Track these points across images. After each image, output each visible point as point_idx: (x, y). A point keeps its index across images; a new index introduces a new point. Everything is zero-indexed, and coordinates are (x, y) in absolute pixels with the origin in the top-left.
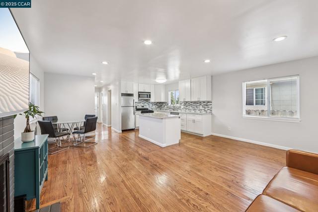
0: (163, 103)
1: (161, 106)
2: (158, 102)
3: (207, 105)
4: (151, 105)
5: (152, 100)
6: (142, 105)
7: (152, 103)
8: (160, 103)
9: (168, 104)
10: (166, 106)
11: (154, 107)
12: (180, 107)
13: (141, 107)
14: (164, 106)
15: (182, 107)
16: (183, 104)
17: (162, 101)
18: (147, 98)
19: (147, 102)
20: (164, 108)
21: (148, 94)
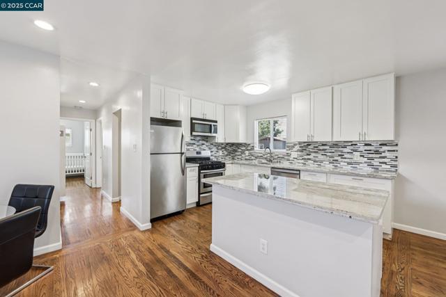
0: (239, 145)
1: (236, 151)
2: (227, 144)
3: (377, 152)
4: (214, 149)
5: (220, 138)
6: (198, 149)
7: (218, 145)
8: (233, 144)
9: (253, 148)
10: (247, 153)
11: (221, 153)
12: (289, 155)
13: (195, 155)
14: (243, 152)
15: (294, 154)
16: (297, 147)
17: (241, 140)
18: (211, 132)
19: (207, 142)
20: (243, 156)
21: (213, 124)
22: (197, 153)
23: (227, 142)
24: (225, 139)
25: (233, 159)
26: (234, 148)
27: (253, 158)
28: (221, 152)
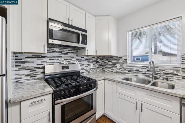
0: (109, 58)
2: (99, 57)
4: (85, 63)
5: (90, 49)
6: (65, 63)
7: (89, 58)
8: (103, 57)
9: (125, 61)
10: (118, 66)
14: (114, 65)
17: (113, 53)
18: (79, 43)
19: (77, 55)
20: (114, 68)
21: (80, 32)
22: (63, 68)
23: (98, 55)
24: (96, 52)
25: (104, 71)
26: (104, 60)
27: (125, 71)
28: (92, 65)
